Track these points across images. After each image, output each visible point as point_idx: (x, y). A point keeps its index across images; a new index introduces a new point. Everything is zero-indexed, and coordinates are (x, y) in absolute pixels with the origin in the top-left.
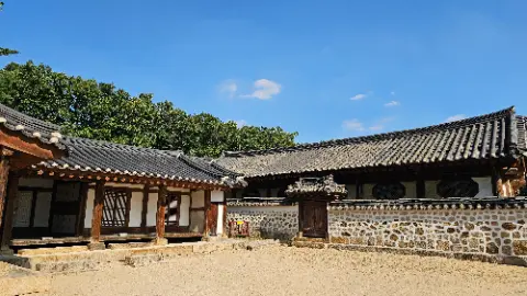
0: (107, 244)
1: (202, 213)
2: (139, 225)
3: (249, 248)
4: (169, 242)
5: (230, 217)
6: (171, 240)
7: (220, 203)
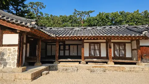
1: (136, 51)
2: (105, 56)
4: (115, 64)
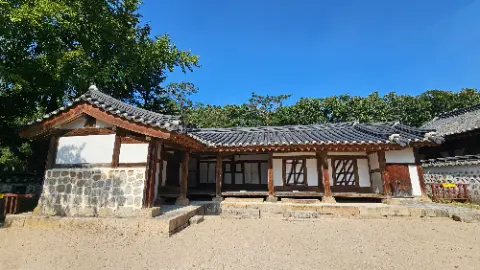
0: (279, 199)
1: (379, 174)
2: (317, 184)
3: (456, 218)
4: (337, 201)
5: (427, 177)
6: (339, 199)
7: (412, 164)
